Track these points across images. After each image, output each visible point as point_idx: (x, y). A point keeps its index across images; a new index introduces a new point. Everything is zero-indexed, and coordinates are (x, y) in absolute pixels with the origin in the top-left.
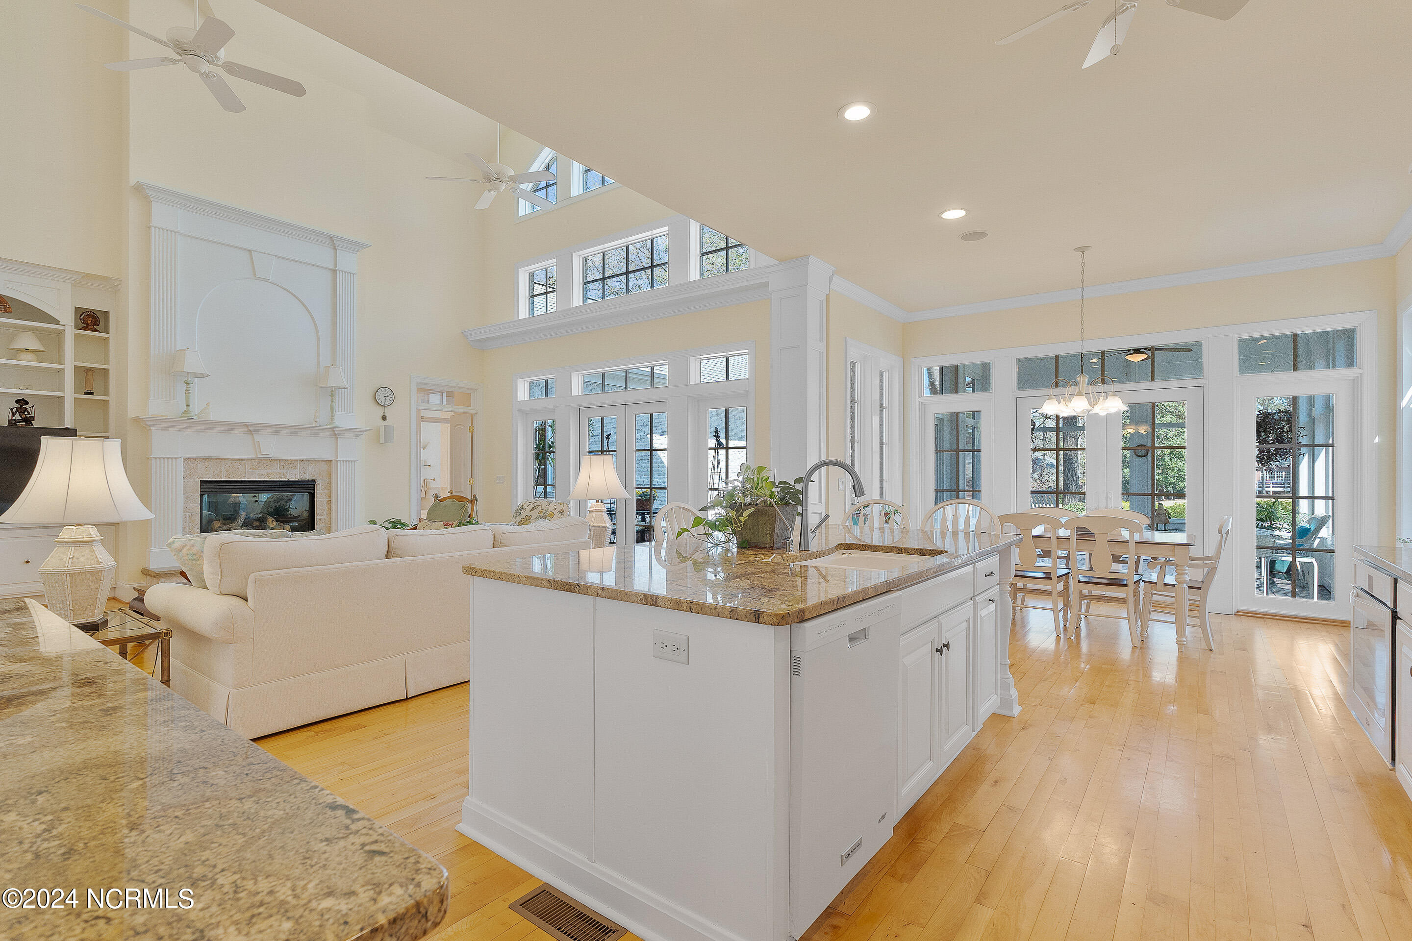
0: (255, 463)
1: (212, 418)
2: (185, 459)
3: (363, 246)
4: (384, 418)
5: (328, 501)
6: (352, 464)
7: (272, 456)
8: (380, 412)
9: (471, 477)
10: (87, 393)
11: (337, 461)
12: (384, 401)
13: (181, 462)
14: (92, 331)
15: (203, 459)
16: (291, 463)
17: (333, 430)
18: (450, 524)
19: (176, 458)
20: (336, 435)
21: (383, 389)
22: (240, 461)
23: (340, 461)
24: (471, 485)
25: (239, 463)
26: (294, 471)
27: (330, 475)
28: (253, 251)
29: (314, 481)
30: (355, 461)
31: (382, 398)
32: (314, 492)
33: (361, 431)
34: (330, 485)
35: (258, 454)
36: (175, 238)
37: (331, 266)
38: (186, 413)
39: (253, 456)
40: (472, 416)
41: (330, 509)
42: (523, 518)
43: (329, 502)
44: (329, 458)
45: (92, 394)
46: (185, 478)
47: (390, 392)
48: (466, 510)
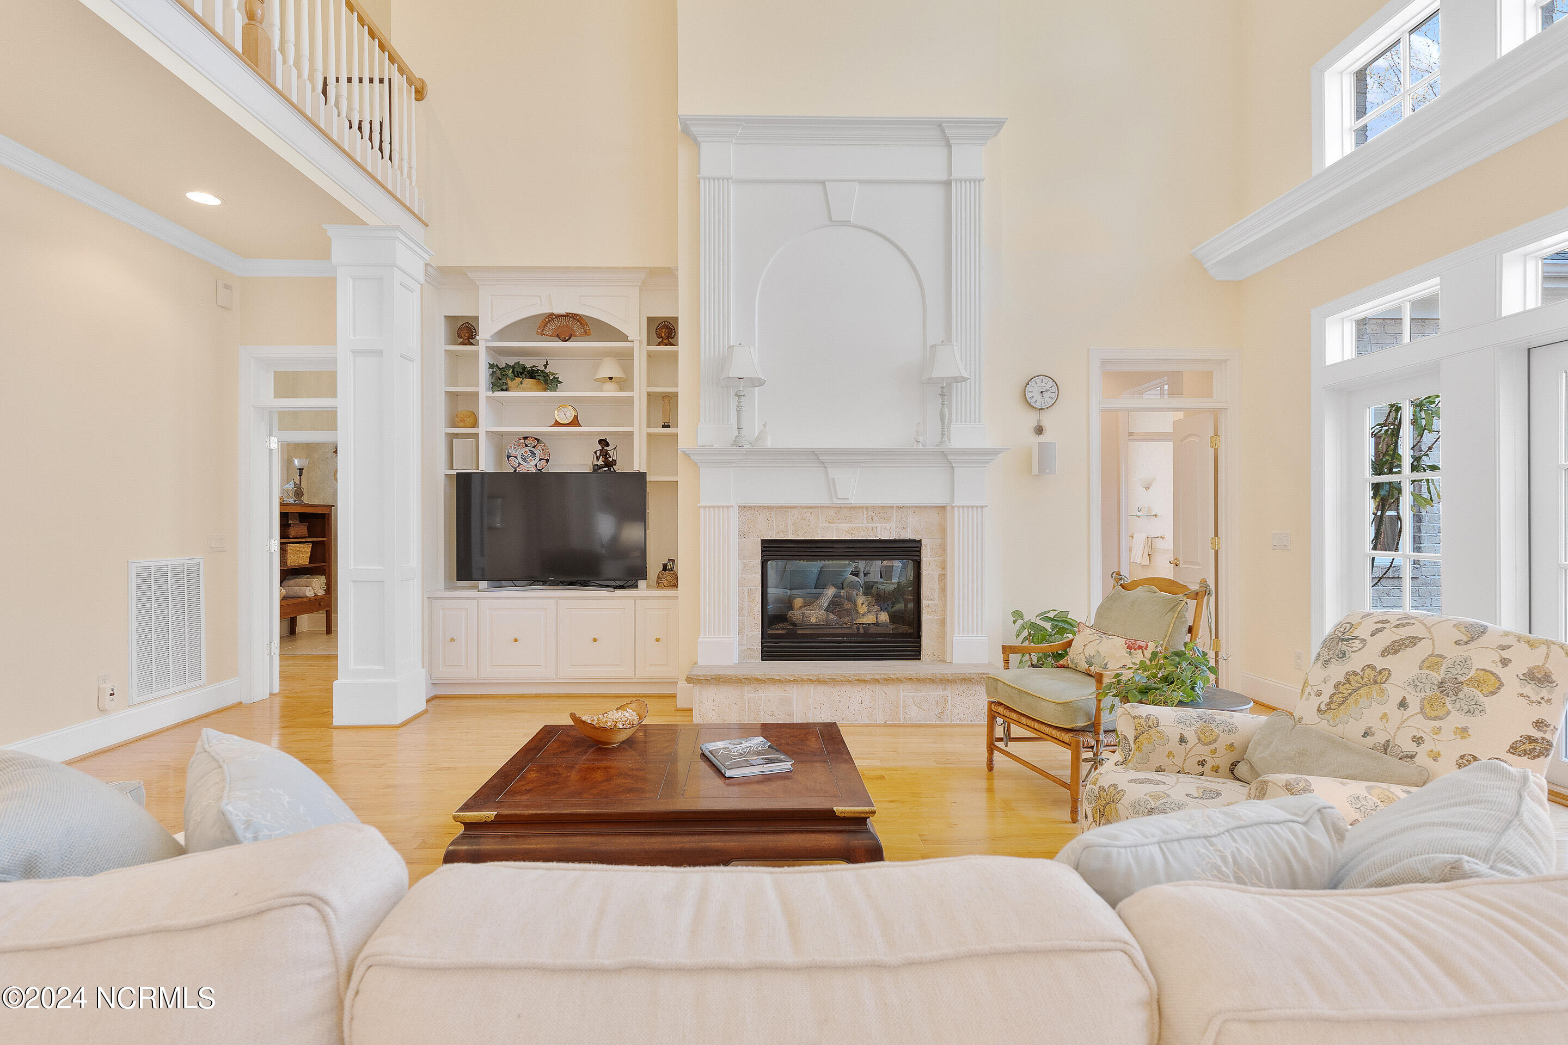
0: (832, 512)
1: (769, 443)
2: (742, 508)
3: (997, 124)
4: (1039, 430)
5: (941, 575)
6: (977, 512)
7: (854, 500)
8: (1031, 419)
9: (1216, 535)
10: (664, 426)
11: (953, 507)
12: (1040, 400)
13: (734, 513)
14: (666, 345)
15: (764, 508)
16: (883, 510)
17: (944, 454)
18: (1140, 647)
19: (728, 507)
20: (951, 463)
21: (1038, 380)
22: (811, 510)
23: (959, 507)
24: (1216, 552)
25: (811, 513)
26: (888, 526)
27: (943, 530)
28: (828, 181)
29: (920, 541)
30: (982, 507)
31: (1037, 396)
32: (920, 560)
33: (994, 453)
34: (943, 547)
35: (834, 499)
36: (728, 185)
37: (943, 177)
38: (737, 441)
39: (825, 501)
40: (1216, 415)
41: (943, 590)
42: (1357, 674)
43: (942, 577)
44: (940, 502)
45: (668, 426)
46: (742, 535)
47: (1051, 383)
48: (1181, 616)
